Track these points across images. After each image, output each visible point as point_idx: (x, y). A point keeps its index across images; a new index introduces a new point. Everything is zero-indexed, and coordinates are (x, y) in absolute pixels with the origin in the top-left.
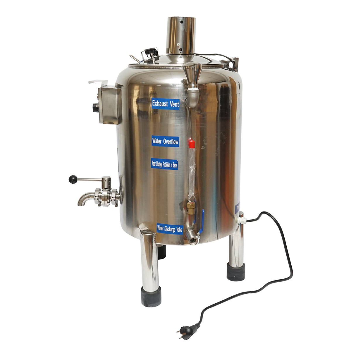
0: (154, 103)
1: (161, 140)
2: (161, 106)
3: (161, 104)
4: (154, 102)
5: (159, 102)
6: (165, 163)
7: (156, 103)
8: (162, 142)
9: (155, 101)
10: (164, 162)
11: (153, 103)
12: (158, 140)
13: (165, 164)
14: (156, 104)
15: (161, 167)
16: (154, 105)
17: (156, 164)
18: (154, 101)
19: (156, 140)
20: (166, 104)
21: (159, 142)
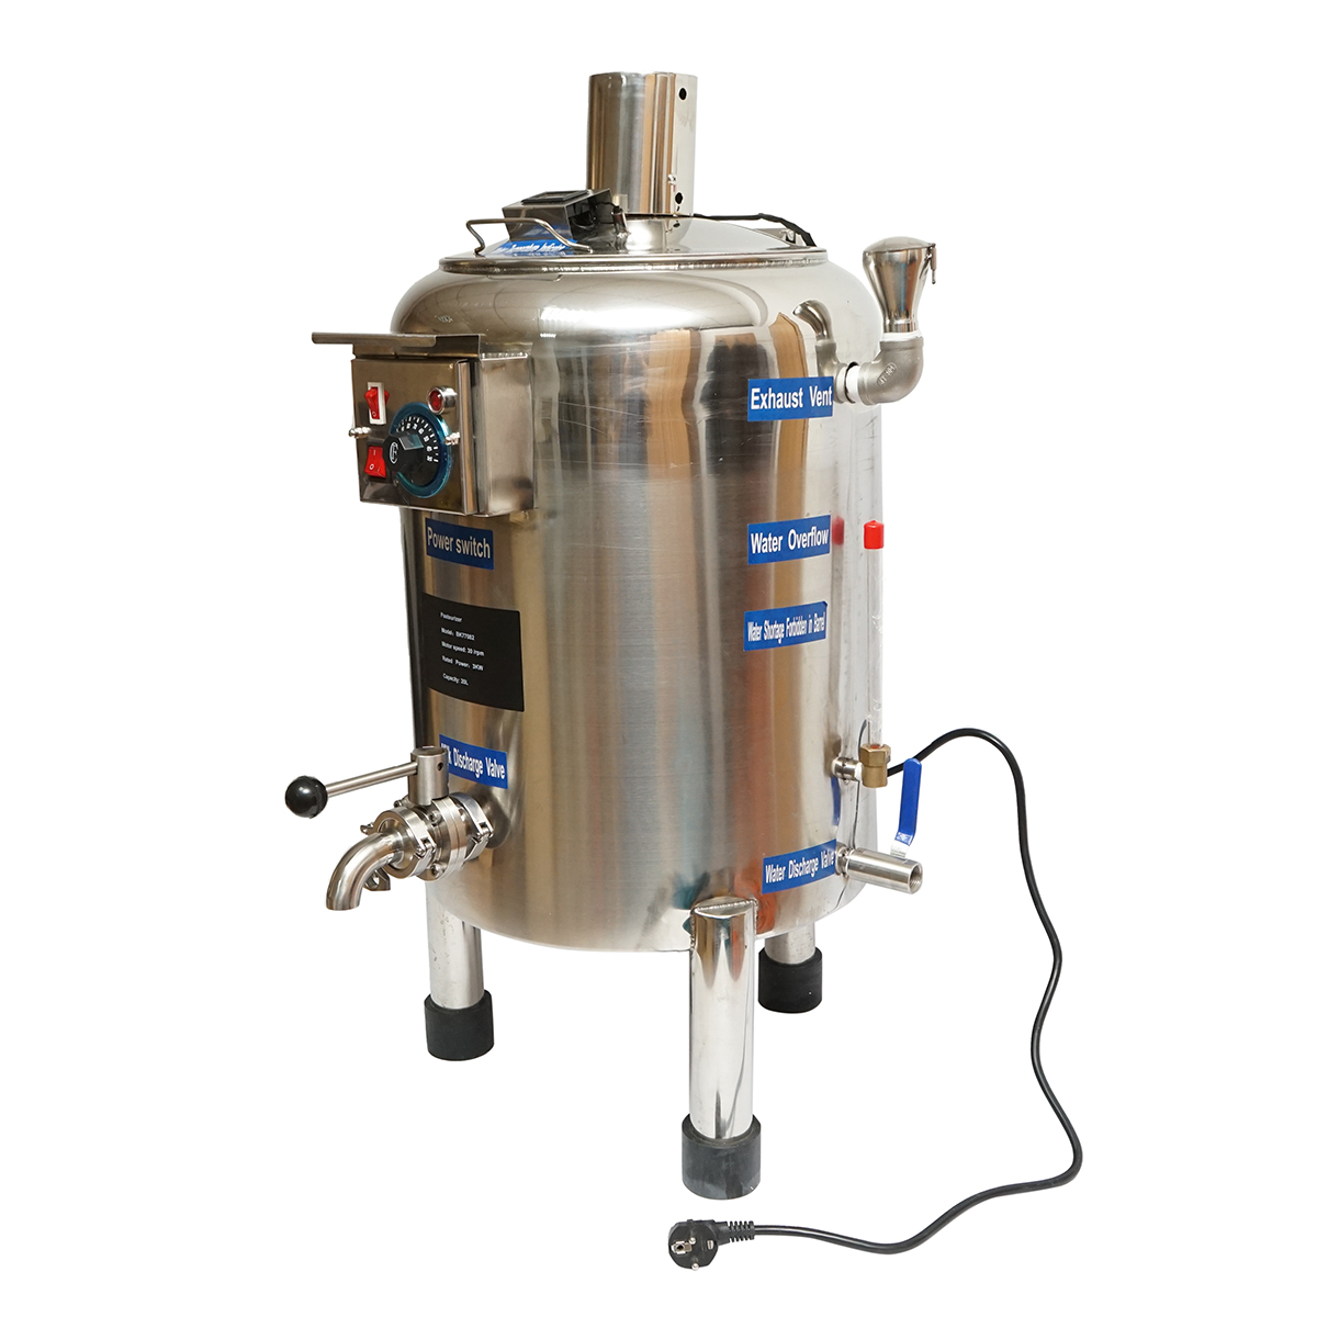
0: (757, 398)
1: (781, 538)
2: (781, 406)
3: (781, 400)
4: (756, 394)
5: (774, 395)
6: (791, 621)
7: (764, 399)
8: (784, 543)
9: (761, 392)
10: (788, 620)
11: (754, 398)
12: (770, 538)
13: (794, 623)
14: (764, 403)
15: (780, 641)
16: (757, 407)
17: (763, 631)
18: (758, 390)
19: (765, 539)
20: (798, 398)
21: (774, 544)
